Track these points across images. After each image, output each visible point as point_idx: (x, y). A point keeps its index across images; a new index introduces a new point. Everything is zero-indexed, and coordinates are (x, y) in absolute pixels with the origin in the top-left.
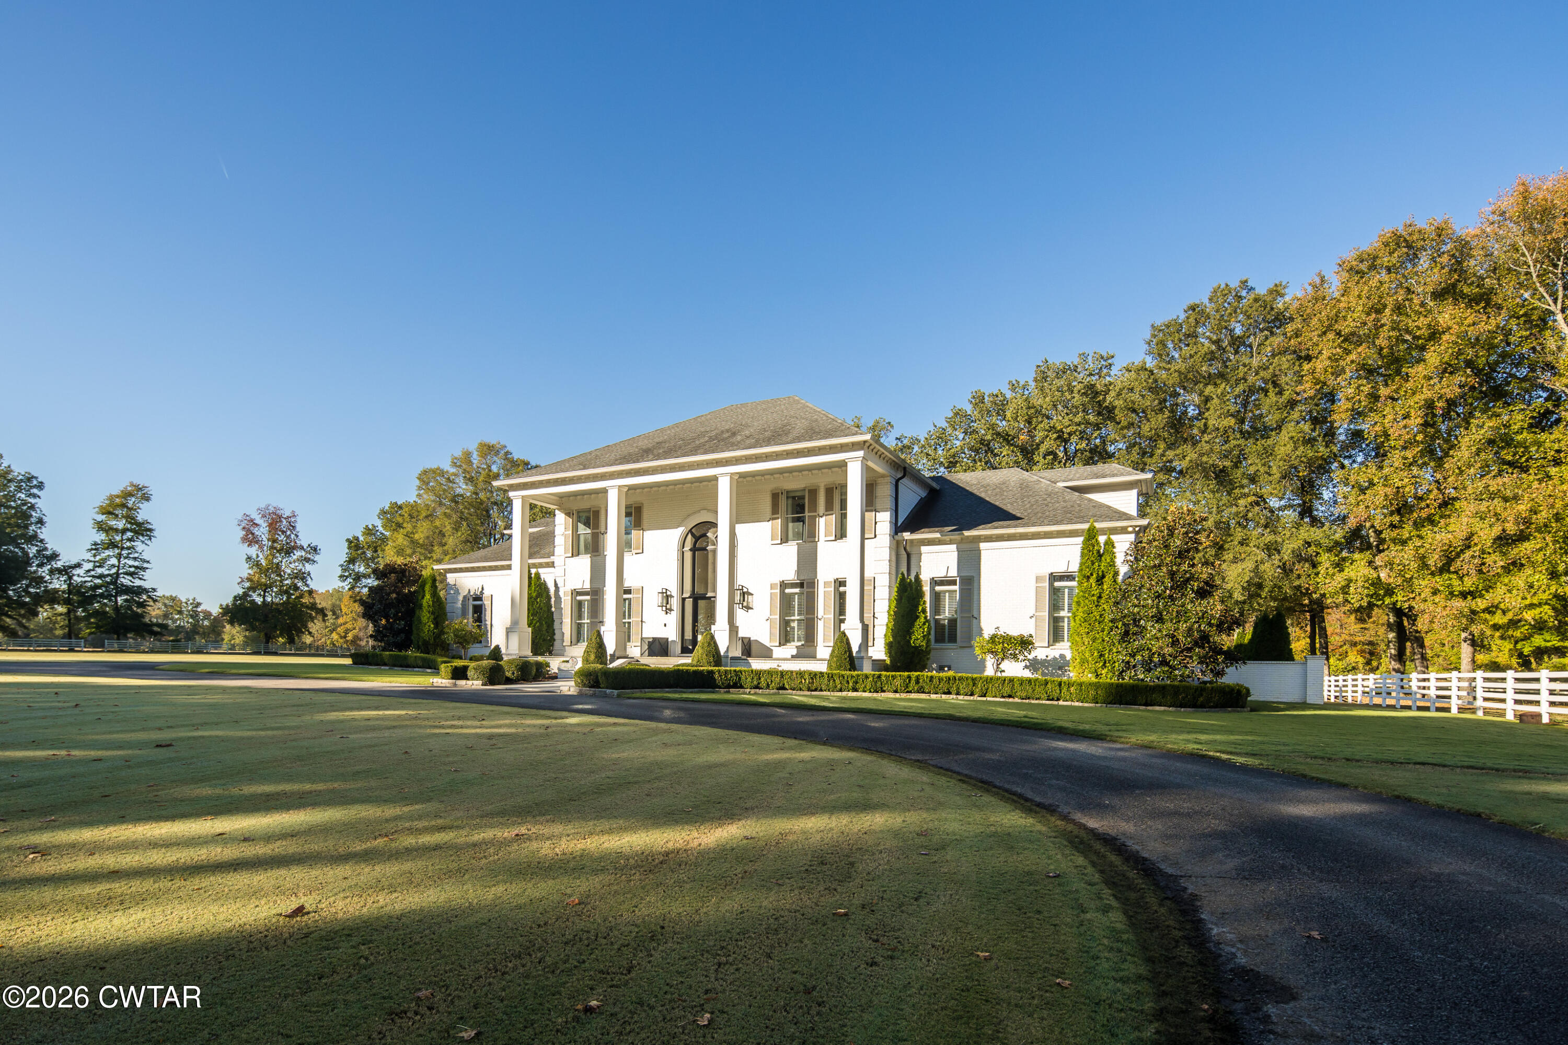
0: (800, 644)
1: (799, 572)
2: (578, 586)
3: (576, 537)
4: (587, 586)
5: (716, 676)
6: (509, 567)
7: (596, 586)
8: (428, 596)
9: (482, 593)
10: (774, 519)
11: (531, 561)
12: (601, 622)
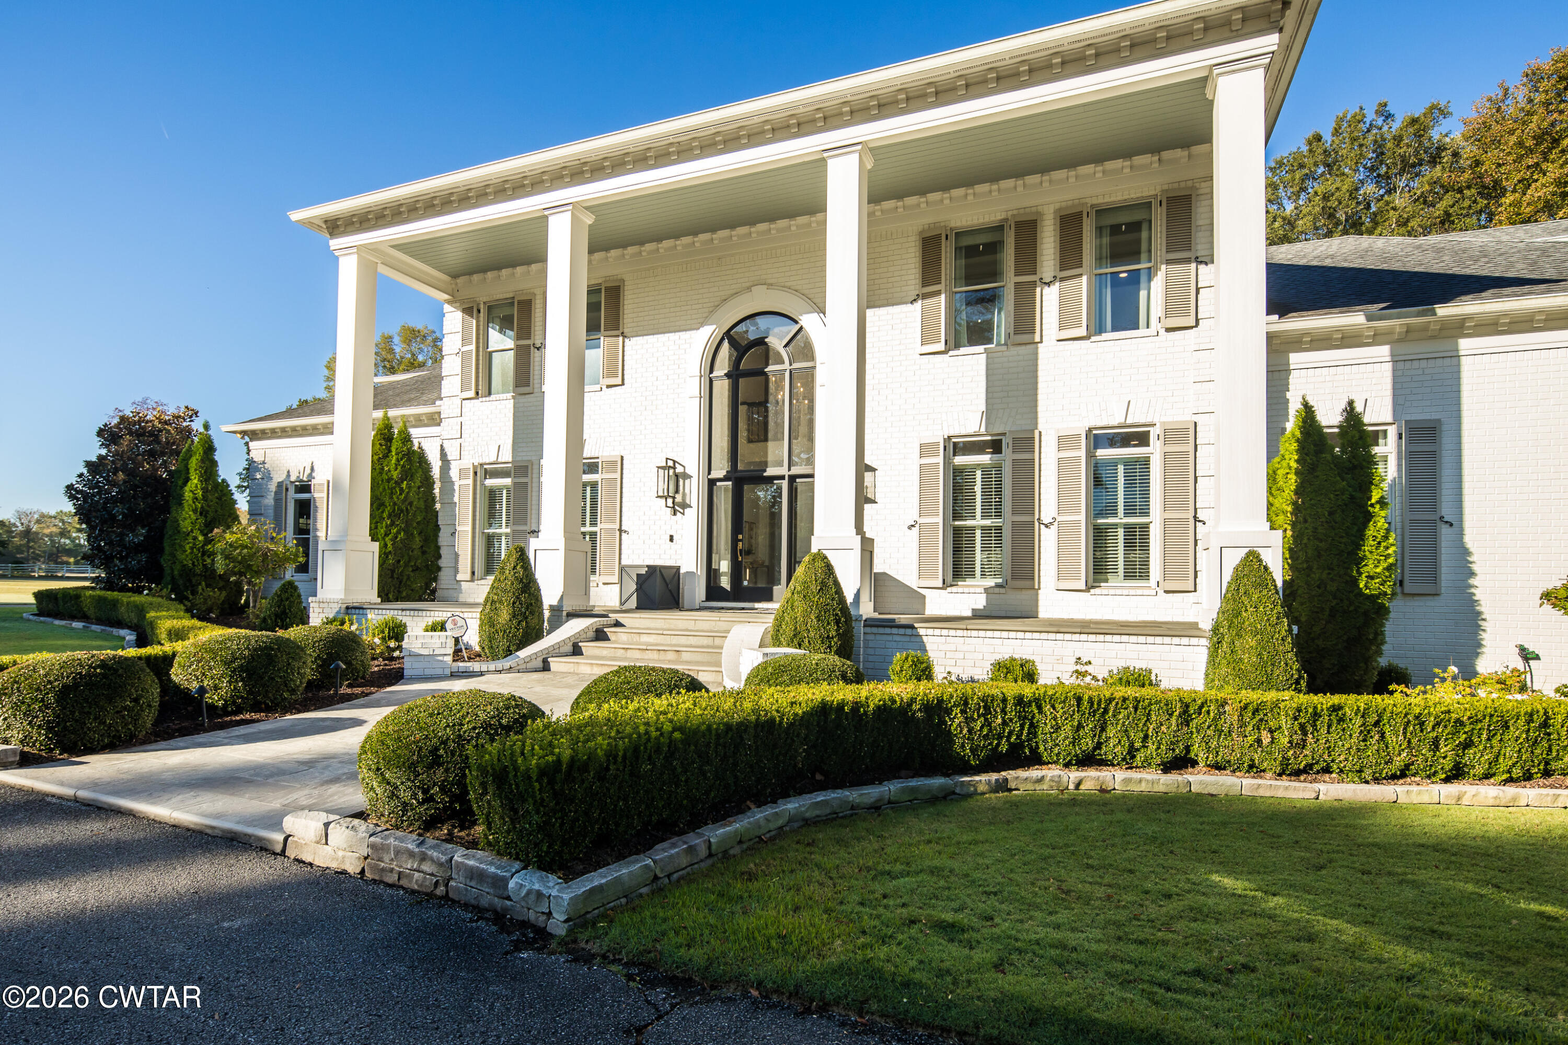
0: (990, 582)
1: (990, 414)
2: (488, 457)
3: (485, 358)
4: (507, 456)
5: (956, 721)
6: (328, 429)
7: (524, 457)
8: (195, 480)
9: (311, 476)
10: (925, 296)
12: (533, 532)
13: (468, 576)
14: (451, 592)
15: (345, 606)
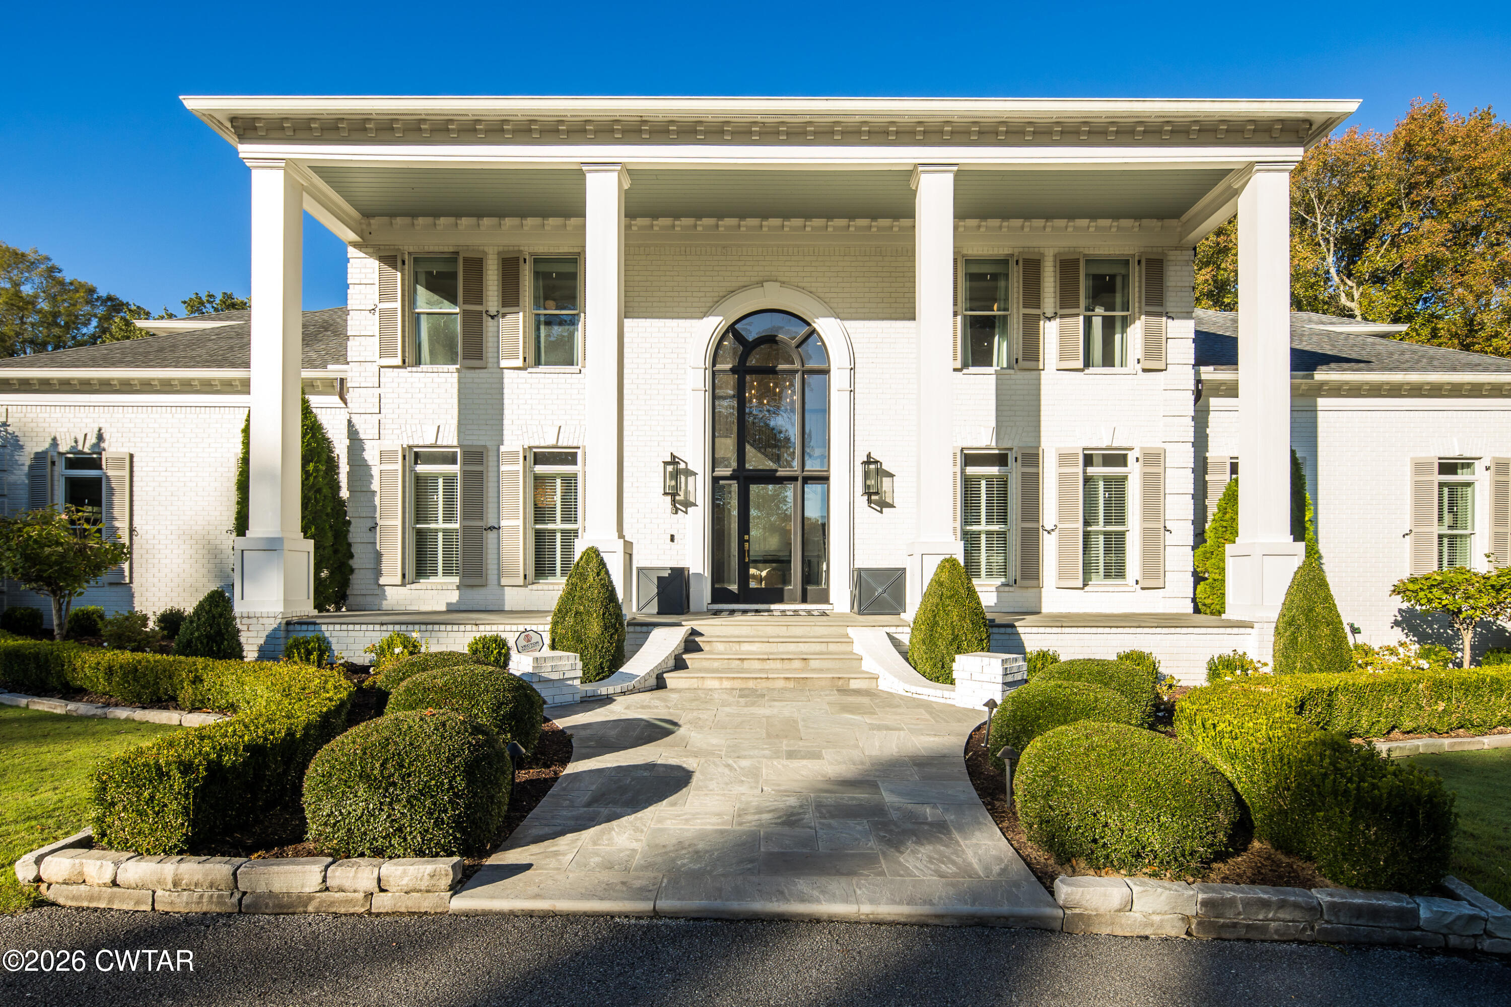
1: (999, 430)
2: (424, 438)
3: (411, 318)
4: (450, 438)
7: (478, 440)
9: (97, 447)
11: (308, 374)
12: (492, 528)
13: (398, 580)
14: (369, 599)
15: (284, 621)
